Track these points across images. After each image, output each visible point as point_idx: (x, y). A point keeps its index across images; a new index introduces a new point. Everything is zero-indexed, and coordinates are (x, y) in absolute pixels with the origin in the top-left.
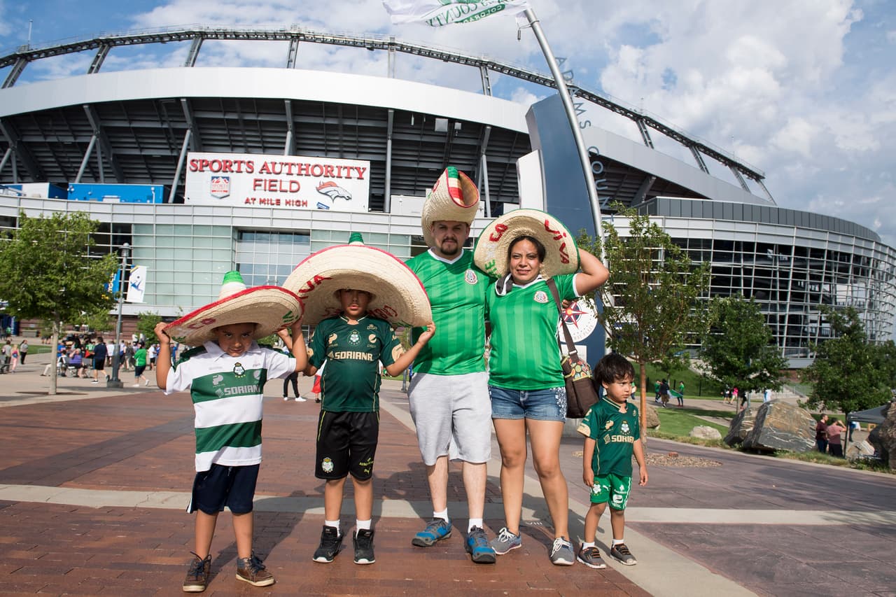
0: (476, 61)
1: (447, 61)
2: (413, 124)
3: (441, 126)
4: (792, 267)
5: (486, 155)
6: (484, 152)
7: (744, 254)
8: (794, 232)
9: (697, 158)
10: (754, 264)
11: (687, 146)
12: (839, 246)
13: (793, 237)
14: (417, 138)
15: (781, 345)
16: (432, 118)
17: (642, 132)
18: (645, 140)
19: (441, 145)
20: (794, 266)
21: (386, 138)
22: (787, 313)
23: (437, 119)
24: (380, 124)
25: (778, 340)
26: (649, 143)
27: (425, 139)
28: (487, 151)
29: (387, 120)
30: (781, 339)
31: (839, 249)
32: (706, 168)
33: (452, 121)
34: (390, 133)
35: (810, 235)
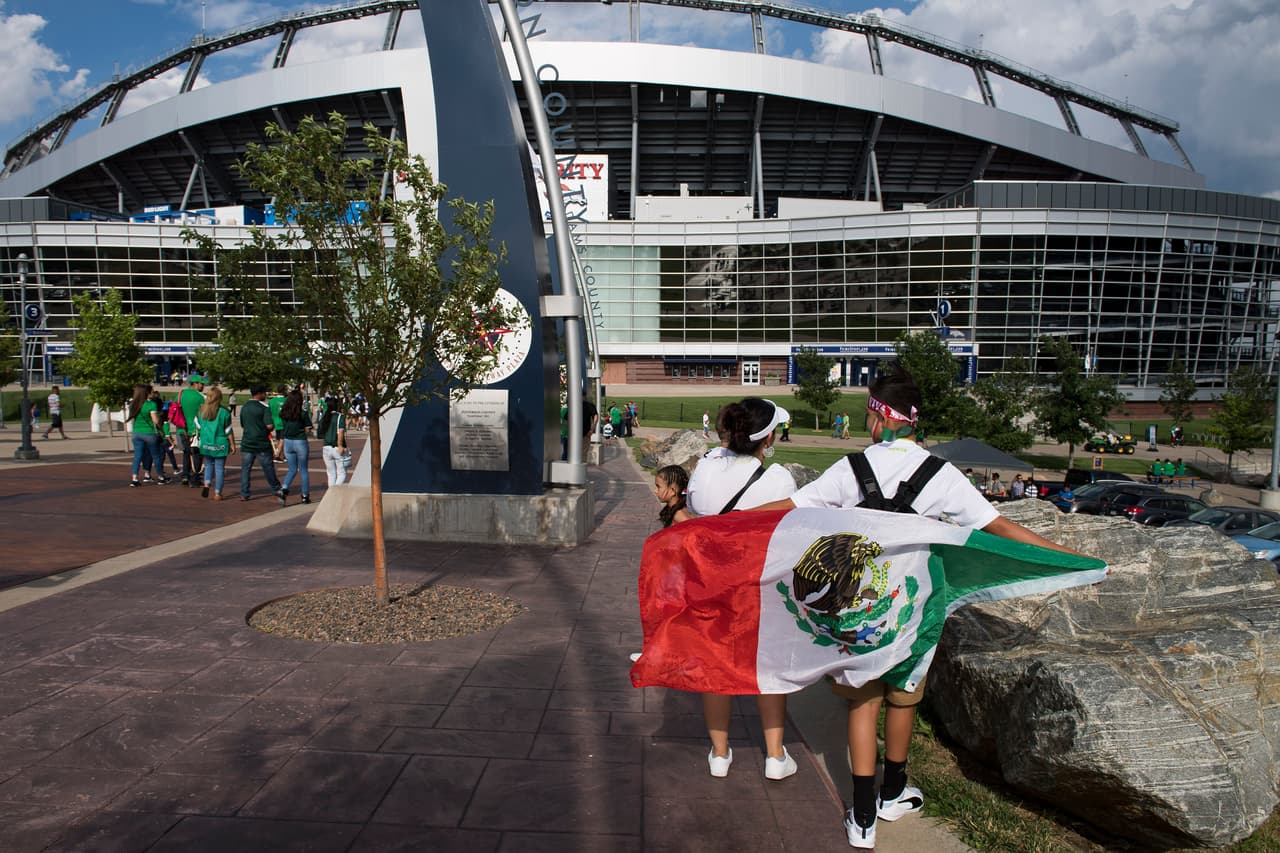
0: (746, 6)
1: (707, 9)
2: (662, 100)
3: (698, 100)
4: (1161, 267)
5: (760, 132)
6: (757, 129)
7: (1094, 253)
8: (1165, 220)
9: (1064, 112)
10: (1104, 266)
11: (1051, 95)
12: (1237, 234)
13: (1163, 226)
14: (672, 117)
15: (1143, 371)
16: (686, 91)
17: (980, 83)
18: (984, 95)
19: (702, 123)
20: (1164, 265)
21: (631, 119)
22: (1153, 328)
23: (693, 92)
24: (622, 103)
25: (1140, 364)
26: (989, 98)
27: (682, 117)
28: (762, 126)
29: (630, 97)
30: (1144, 362)
31: (1236, 239)
32: (1076, 127)
33: (712, 93)
34: (635, 113)
35: (1190, 222)
